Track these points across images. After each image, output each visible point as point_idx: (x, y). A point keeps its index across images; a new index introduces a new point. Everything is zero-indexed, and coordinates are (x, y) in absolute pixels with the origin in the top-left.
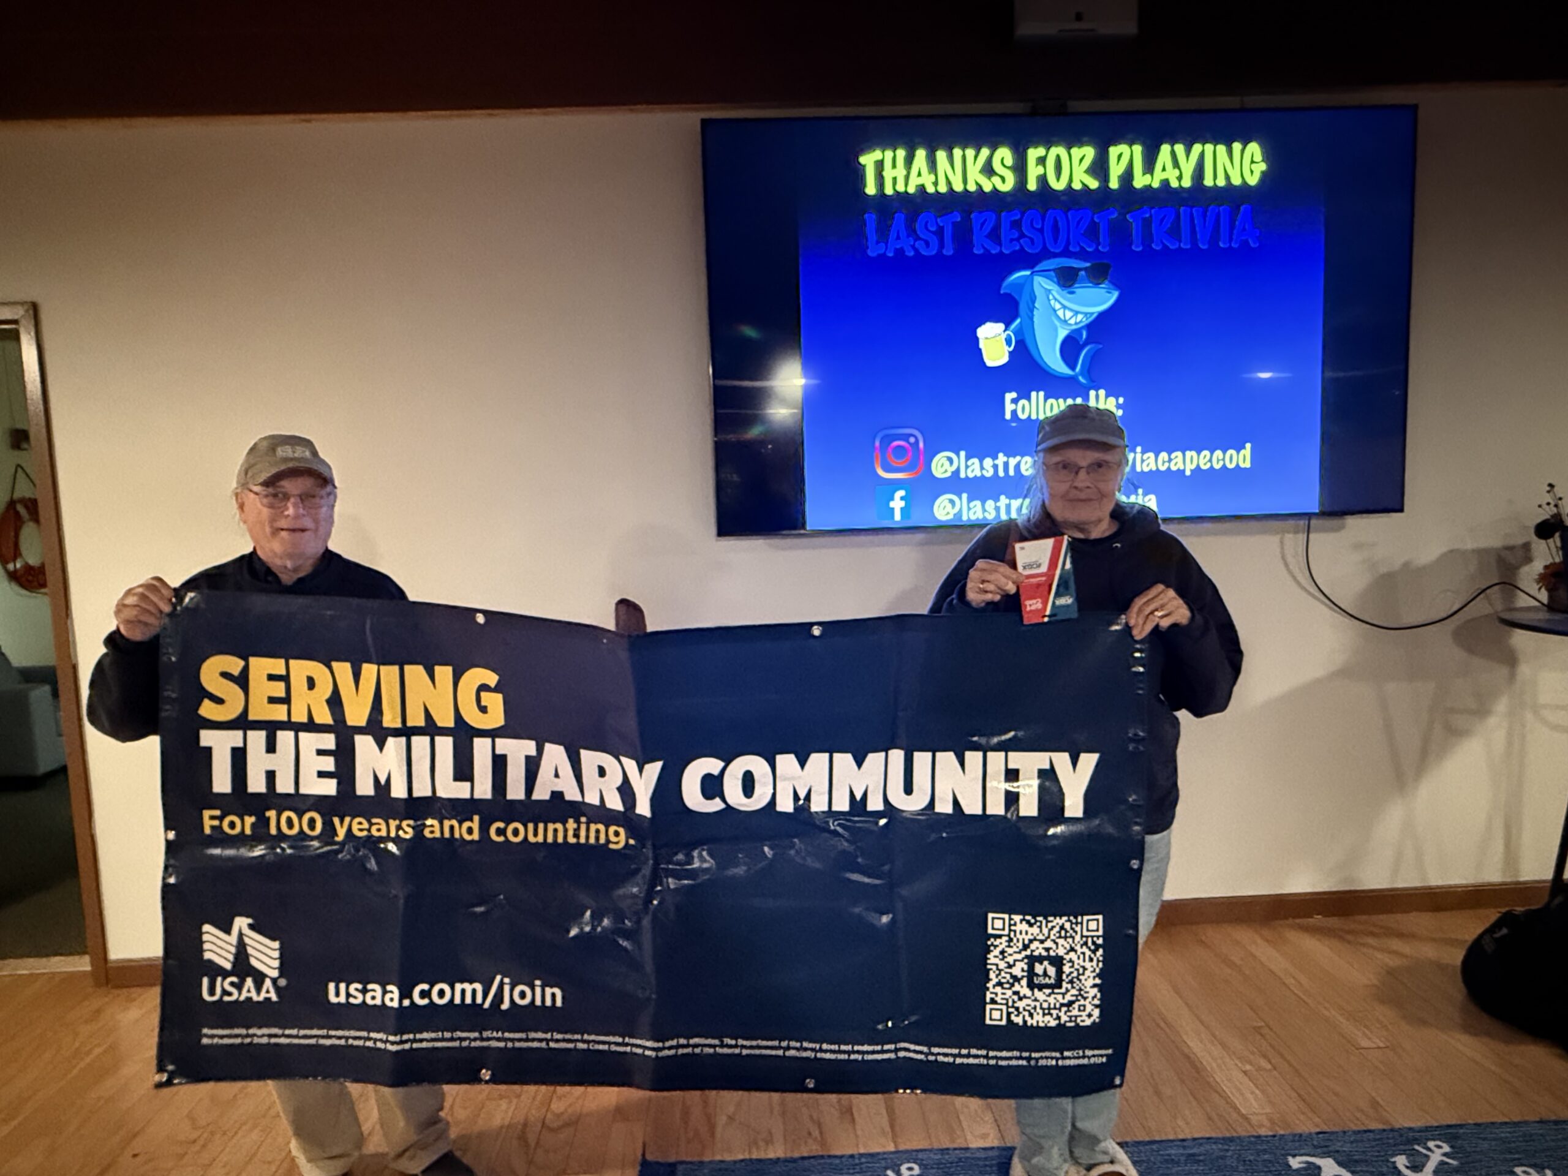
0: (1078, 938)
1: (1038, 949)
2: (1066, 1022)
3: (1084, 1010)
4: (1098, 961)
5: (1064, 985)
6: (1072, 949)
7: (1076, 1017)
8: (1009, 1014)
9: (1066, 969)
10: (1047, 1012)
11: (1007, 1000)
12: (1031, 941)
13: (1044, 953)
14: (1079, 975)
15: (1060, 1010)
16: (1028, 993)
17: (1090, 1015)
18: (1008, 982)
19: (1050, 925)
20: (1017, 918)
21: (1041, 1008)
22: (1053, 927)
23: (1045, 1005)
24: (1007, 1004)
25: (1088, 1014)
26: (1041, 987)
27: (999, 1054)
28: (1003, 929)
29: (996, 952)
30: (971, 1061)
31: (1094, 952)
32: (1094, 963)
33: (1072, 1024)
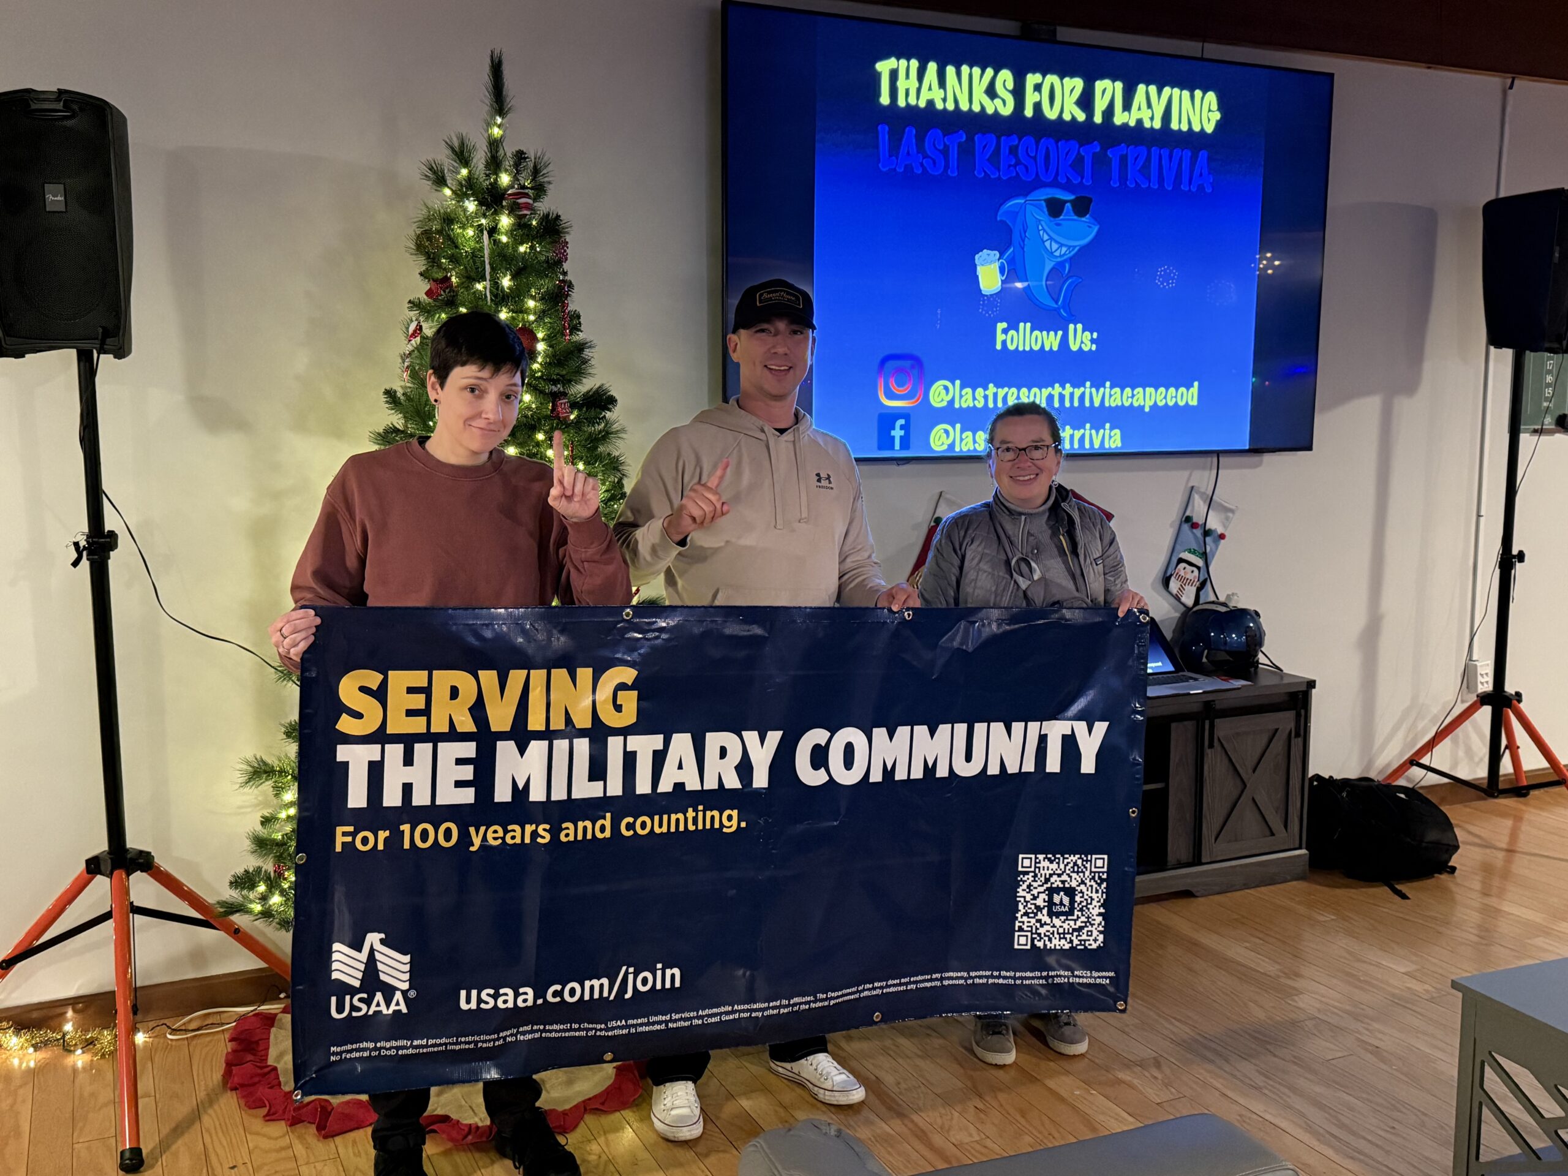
0: (1087, 873)
1: (1056, 881)
2: (1077, 945)
3: (1091, 935)
4: (1103, 892)
5: (1076, 913)
6: (1083, 882)
7: (1085, 941)
8: (1033, 939)
9: (1078, 899)
10: (1062, 936)
11: (1031, 927)
12: (1051, 875)
13: (1061, 885)
14: (1087, 904)
15: (1072, 934)
16: (1048, 921)
17: (1095, 940)
18: (1033, 913)
19: (1066, 861)
20: (1041, 857)
21: (1058, 933)
22: (1068, 863)
23: (1061, 930)
24: (1031, 931)
25: (1095, 939)
26: (1058, 915)
27: (1024, 974)
28: (1030, 867)
29: (1024, 886)
30: (1001, 981)
31: (1099, 885)
32: (1099, 895)
33: (1082, 947)
